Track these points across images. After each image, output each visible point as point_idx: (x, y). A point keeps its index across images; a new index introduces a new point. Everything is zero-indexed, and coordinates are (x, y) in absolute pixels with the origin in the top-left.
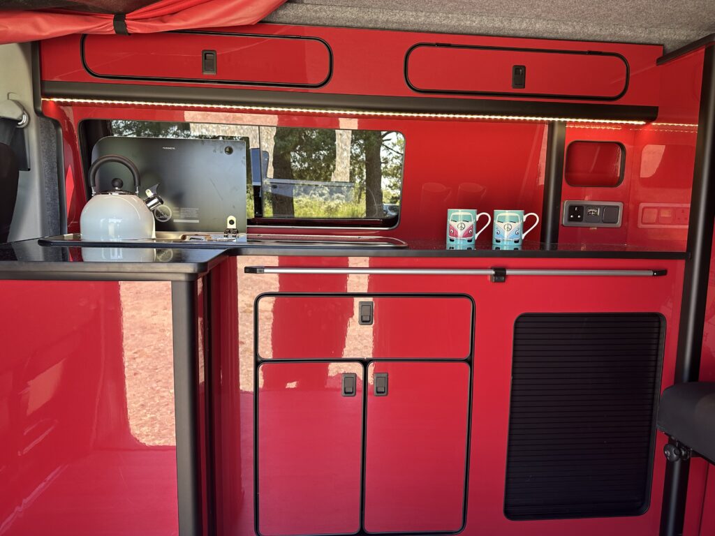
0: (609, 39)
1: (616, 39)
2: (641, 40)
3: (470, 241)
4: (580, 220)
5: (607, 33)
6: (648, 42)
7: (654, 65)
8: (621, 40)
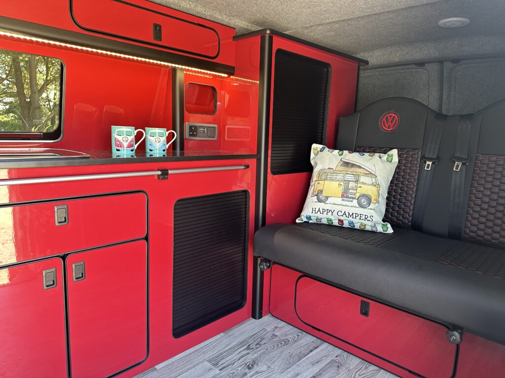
0: (208, 18)
1: (212, 19)
2: (225, 23)
3: (132, 150)
4: (195, 136)
5: (208, 14)
6: (228, 25)
7: (232, 40)
8: (215, 20)
